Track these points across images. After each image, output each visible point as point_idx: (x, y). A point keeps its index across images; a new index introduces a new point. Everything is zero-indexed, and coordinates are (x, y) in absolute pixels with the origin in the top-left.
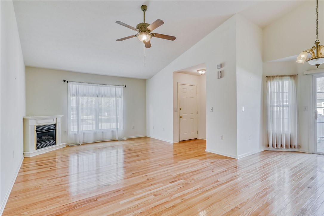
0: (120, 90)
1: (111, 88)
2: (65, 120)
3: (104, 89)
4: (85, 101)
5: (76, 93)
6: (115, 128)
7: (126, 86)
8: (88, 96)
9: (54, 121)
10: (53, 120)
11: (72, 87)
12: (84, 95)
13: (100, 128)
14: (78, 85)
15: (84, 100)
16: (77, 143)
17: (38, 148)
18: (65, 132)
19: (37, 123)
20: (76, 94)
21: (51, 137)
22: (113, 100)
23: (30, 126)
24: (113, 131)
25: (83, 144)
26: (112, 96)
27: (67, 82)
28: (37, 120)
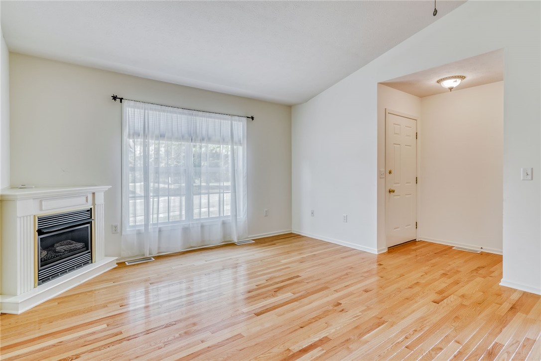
0: (240, 126)
1: (222, 121)
2: (115, 199)
3: (206, 123)
4: (162, 150)
5: (142, 129)
6: (229, 214)
7: (252, 118)
8: (170, 139)
9: (87, 201)
10: (84, 199)
11: (133, 113)
12: (162, 136)
13: (196, 217)
14: (146, 111)
15: (160, 149)
16: (144, 255)
17: (42, 279)
18: (116, 229)
19: (41, 209)
20: (142, 133)
21: (80, 245)
22: (225, 150)
23: (18, 220)
24: (224, 223)
25: (158, 258)
26: (223, 141)
27: (121, 102)
28: (41, 200)
